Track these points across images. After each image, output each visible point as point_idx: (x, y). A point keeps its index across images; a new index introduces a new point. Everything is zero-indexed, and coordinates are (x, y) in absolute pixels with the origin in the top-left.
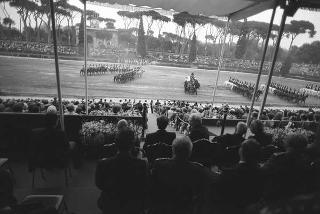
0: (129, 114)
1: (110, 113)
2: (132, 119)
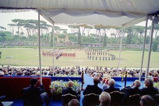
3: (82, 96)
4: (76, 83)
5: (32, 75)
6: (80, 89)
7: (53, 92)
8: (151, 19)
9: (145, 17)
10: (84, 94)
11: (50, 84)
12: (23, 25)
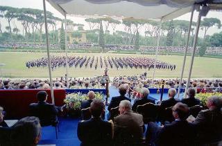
0: (96, 87)
1: (84, 87)
2: (99, 91)
3: (107, 112)
4: (99, 95)
5: (38, 89)
6: (104, 103)
7: (70, 108)
8: (198, 10)
9: (191, 7)
10: (109, 109)
11: (65, 98)
12: (16, 17)
